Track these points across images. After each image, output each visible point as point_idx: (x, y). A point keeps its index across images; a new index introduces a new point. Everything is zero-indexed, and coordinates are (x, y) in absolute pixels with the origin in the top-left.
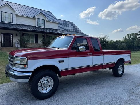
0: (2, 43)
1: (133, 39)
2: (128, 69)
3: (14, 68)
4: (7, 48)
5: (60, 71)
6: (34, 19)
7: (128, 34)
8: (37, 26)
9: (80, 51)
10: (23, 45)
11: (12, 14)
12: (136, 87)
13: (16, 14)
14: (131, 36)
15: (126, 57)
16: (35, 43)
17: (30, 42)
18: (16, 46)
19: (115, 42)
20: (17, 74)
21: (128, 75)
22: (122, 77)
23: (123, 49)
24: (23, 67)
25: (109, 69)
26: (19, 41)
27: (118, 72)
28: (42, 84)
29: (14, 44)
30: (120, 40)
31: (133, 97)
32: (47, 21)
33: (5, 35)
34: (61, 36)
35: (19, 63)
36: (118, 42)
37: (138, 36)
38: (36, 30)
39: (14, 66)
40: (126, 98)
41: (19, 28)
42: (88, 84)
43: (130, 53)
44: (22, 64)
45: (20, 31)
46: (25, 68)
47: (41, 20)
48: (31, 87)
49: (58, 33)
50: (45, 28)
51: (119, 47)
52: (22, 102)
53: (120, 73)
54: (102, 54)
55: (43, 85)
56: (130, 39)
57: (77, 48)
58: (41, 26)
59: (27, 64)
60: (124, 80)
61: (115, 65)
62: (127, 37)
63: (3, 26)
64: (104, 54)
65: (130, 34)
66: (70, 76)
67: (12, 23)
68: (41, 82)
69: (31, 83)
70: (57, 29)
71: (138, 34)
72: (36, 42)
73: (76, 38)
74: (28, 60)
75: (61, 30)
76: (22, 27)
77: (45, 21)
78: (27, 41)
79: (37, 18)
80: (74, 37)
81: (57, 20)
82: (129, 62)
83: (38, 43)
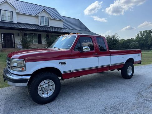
0: (3, 43)
1: (147, 37)
2: (138, 70)
3: (12, 71)
4: (8, 49)
5: (62, 73)
6: (37, 16)
7: (141, 32)
8: (40, 25)
9: (84, 51)
10: (26, 46)
11: (12, 12)
12: (146, 89)
13: (17, 12)
14: (144, 34)
15: (136, 57)
17: (33, 42)
18: (18, 47)
19: (126, 41)
20: (15, 78)
21: (138, 76)
22: (132, 79)
23: (136, 48)
24: (21, 70)
25: (117, 70)
26: (21, 41)
27: (127, 74)
29: (15, 44)
30: (132, 38)
31: (141, 100)
32: (50, 19)
33: (5, 35)
35: (17, 66)
36: (130, 41)
37: (151, 34)
38: (39, 29)
39: (12, 69)
40: (134, 101)
41: (20, 27)
42: (93, 87)
43: (141, 53)
44: (19, 66)
45: (21, 31)
46: (23, 71)
47: (44, 17)
48: (30, 91)
49: (63, 32)
50: (49, 26)
51: (132, 46)
52: (20, 108)
53: (130, 74)
54: (109, 55)
55: (43, 89)
56: (143, 36)
57: (80, 48)
58: (45, 24)
59: (25, 66)
60: (134, 82)
62: (139, 35)
63: (3, 26)
64: (111, 54)
65: (144, 32)
66: (73, 78)
67: (13, 22)
68: (41, 86)
69: (30, 87)
70: (63, 27)
72: (40, 42)
73: (79, 37)
74: (25, 62)
75: (67, 29)
76: (24, 26)
77: (49, 19)
78: (30, 41)
79: (40, 16)
80: (77, 36)
81: (62, 17)
82: (140, 63)
83: (41, 43)
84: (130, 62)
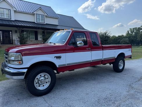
0: (2, 40)
1: (136, 33)
2: (129, 64)
3: (9, 65)
5: (58, 67)
6: (33, 14)
7: (131, 29)
8: (36, 22)
9: (78, 46)
10: (23, 42)
11: (10, 10)
12: (137, 82)
13: (14, 10)
14: (134, 31)
15: (127, 52)
16: (35, 40)
17: (30, 38)
18: (16, 43)
19: (117, 37)
20: (12, 71)
21: (128, 70)
22: (123, 72)
24: (18, 63)
25: (109, 64)
26: (19, 37)
27: (118, 67)
28: (38, 80)
29: (13, 41)
30: (122, 35)
31: (132, 92)
32: (46, 16)
33: (3, 31)
34: (59, 31)
35: (14, 60)
36: (120, 37)
37: (141, 31)
38: (36, 26)
39: (9, 62)
40: (125, 93)
42: (86, 80)
43: (131, 48)
44: (17, 60)
45: (19, 28)
46: (20, 64)
47: (40, 15)
48: (26, 84)
50: (45, 23)
51: (122, 42)
52: (18, 99)
53: (121, 68)
54: (102, 49)
55: (40, 82)
56: (132, 33)
57: (75, 43)
58: (41, 22)
59: (22, 60)
60: (125, 75)
61: (115, 60)
62: (129, 32)
64: (103, 48)
65: (133, 29)
66: (68, 72)
67: (11, 19)
68: (37, 79)
69: (27, 80)
70: (57, 24)
71: (141, 28)
73: (73, 32)
75: (61, 26)
78: (27, 38)
79: (36, 14)
81: (57, 15)
82: (130, 57)
83: (38, 40)
84: (122, 56)
